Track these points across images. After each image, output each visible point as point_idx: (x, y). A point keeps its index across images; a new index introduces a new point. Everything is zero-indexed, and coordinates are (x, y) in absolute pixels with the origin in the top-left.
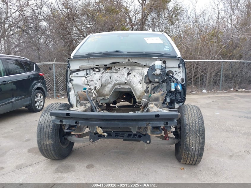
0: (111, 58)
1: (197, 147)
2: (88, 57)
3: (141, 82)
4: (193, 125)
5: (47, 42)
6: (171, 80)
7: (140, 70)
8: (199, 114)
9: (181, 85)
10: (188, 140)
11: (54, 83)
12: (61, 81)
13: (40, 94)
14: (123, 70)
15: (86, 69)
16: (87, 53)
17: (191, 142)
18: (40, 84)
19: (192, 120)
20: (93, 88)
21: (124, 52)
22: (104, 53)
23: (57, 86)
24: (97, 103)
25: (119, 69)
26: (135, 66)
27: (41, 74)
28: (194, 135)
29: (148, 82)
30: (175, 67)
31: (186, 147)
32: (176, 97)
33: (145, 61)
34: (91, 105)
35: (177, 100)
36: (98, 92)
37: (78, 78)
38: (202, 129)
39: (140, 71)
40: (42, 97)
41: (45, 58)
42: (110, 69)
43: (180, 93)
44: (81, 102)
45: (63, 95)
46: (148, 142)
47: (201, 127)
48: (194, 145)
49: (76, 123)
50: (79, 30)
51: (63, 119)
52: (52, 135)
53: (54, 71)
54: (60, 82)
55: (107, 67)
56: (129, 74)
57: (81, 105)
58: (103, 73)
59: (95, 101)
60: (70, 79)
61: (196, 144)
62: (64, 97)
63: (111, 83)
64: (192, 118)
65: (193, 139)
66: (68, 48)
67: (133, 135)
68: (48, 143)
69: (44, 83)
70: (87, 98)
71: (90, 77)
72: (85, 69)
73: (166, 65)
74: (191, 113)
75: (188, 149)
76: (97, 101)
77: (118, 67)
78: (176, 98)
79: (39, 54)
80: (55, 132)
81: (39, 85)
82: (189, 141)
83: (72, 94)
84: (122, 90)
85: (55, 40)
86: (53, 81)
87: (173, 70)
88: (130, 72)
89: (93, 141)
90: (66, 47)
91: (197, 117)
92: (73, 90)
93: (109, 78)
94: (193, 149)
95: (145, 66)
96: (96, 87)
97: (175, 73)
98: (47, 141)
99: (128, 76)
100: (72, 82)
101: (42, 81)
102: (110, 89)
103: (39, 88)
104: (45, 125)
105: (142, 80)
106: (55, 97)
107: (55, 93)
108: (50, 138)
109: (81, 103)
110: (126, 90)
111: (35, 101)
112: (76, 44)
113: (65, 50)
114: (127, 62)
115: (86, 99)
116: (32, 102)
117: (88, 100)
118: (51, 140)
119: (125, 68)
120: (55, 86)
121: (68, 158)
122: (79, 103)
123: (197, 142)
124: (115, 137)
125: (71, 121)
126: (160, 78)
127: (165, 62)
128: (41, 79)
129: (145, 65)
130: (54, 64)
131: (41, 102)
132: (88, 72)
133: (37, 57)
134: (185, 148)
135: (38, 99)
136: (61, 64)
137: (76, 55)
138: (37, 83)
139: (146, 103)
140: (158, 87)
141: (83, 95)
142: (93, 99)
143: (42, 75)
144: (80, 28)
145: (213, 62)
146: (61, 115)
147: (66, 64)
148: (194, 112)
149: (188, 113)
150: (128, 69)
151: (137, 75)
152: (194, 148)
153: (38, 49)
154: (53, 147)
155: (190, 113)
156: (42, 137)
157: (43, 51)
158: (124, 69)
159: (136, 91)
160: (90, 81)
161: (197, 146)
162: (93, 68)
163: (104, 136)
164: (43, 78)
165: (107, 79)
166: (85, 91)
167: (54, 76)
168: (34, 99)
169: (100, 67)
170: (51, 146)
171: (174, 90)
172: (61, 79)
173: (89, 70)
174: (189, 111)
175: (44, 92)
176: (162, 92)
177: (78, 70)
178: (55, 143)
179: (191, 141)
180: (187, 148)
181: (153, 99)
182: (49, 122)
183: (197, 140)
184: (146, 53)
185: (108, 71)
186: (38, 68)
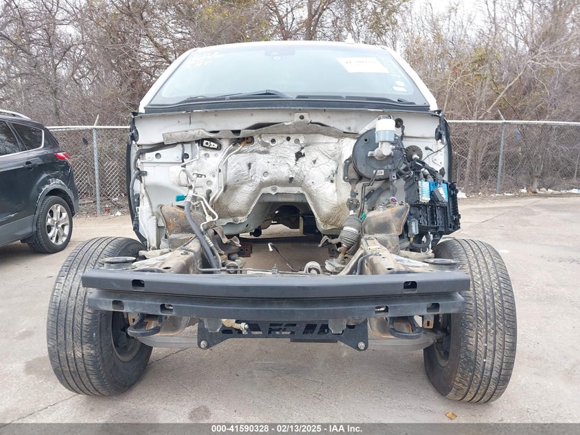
0: (252, 113)
1: (496, 359)
2: (187, 108)
3: (334, 179)
4: (485, 297)
5: (77, 75)
6: (418, 174)
7: (331, 145)
8: (498, 266)
9: (446, 187)
10: (472, 341)
11: (97, 177)
12: (114, 171)
13: (59, 207)
14: (282, 146)
15: (183, 143)
16: (185, 99)
17: (482, 345)
18: (58, 181)
19: (483, 284)
20: (201, 194)
21: (289, 96)
22: (231, 99)
23: (103, 185)
24: (215, 237)
25: (273, 141)
26: (316, 133)
27: (61, 154)
28: (489, 327)
29: (354, 179)
30: (426, 136)
31: (465, 359)
32: (433, 220)
33: (347, 120)
34: (202, 246)
35: (437, 228)
36: (217, 205)
37: (159, 168)
38: (511, 308)
39: (332, 147)
40: (65, 215)
41: (72, 115)
42: (247, 143)
43: (444, 209)
44: (172, 236)
45: (119, 207)
46: (362, 345)
47: (507, 304)
48: (488, 355)
49: (163, 307)
50: (156, 45)
51: (121, 297)
52: (91, 333)
53: (95, 146)
54: (112, 173)
55: (241, 136)
56: (299, 155)
57: (173, 245)
58: (229, 152)
59: (211, 231)
60: (137, 171)
61: (495, 350)
62: (122, 213)
63: (251, 181)
64: (481, 277)
65: (487, 336)
66: (129, 90)
67: (318, 328)
68: (79, 354)
69: (68, 179)
70: (189, 226)
71: (194, 165)
72: (178, 143)
73: (403, 132)
74: (479, 266)
75: (472, 363)
76: (216, 233)
77: (271, 138)
78: (433, 223)
79: (56, 105)
80: (100, 324)
81: (56, 183)
82: (474, 344)
83: (144, 210)
84: (280, 199)
85: (97, 71)
86: (93, 172)
87: (421, 145)
88: (303, 151)
89: (208, 346)
90: (124, 89)
91: (495, 275)
92: (146, 199)
93: (247, 168)
94: (486, 365)
95: (346, 134)
96: (209, 192)
97: (425, 153)
98: (76, 348)
99: (297, 160)
100: (143, 177)
101: (64, 174)
102: (249, 198)
103: (55, 192)
104: (72, 303)
105: (336, 172)
106: (99, 211)
107: (98, 202)
108: (85, 340)
109: (172, 240)
110: (292, 200)
111: (47, 225)
112: (148, 81)
113: (122, 95)
114: (296, 124)
115: (186, 229)
116: (37, 229)
117: (191, 231)
118: (89, 347)
119: (288, 139)
120: (97, 185)
121: (138, 389)
122: (166, 237)
123: (497, 345)
124: (270, 332)
125: (147, 303)
126: (390, 167)
127: (399, 123)
128: (62, 169)
129: (346, 131)
130: (95, 129)
131: (63, 226)
132: (188, 151)
133: (51, 111)
134: (464, 362)
135: (55, 219)
136: (114, 129)
137: (151, 103)
138: (50, 180)
139: (355, 237)
140: (380, 191)
141: (177, 217)
142: (205, 227)
143: (63, 158)
144: (157, 40)
145: (482, 124)
146: (115, 284)
147: (126, 129)
148: (486, 263)
149: (470, 266)
150: (297, 141)
151: (322, 160)
152: (488, 361)
153: (55, 92)
154: (95, 364)
155: (476, 265)
156: (61, 339)
157: (66, 96)
158: (287, 143)
159: (320, 202)
160: (195, 176)
161: (498, 355)
162: (203, 140)
163: (239, 331)
164: (67, 166)
165: (240, 171)
166: (181, 203)
167: (96, 159)
168: (45, 221)
169: (223, 137)
170: (90, 363)
171: (429, 199)
172: (113, 167)
173: (190, 145)
174: (472, 260)
175: (71, 201)
176: (397, 207)
177: (161, 146)
178: (101, 353)
179: (480, 343)
180: (470, 360)
181: (374, 225)
182: (83, 296)
183: (498, 341)
184: (347, 97)
185: (244, 149)
186: (52, 141)
